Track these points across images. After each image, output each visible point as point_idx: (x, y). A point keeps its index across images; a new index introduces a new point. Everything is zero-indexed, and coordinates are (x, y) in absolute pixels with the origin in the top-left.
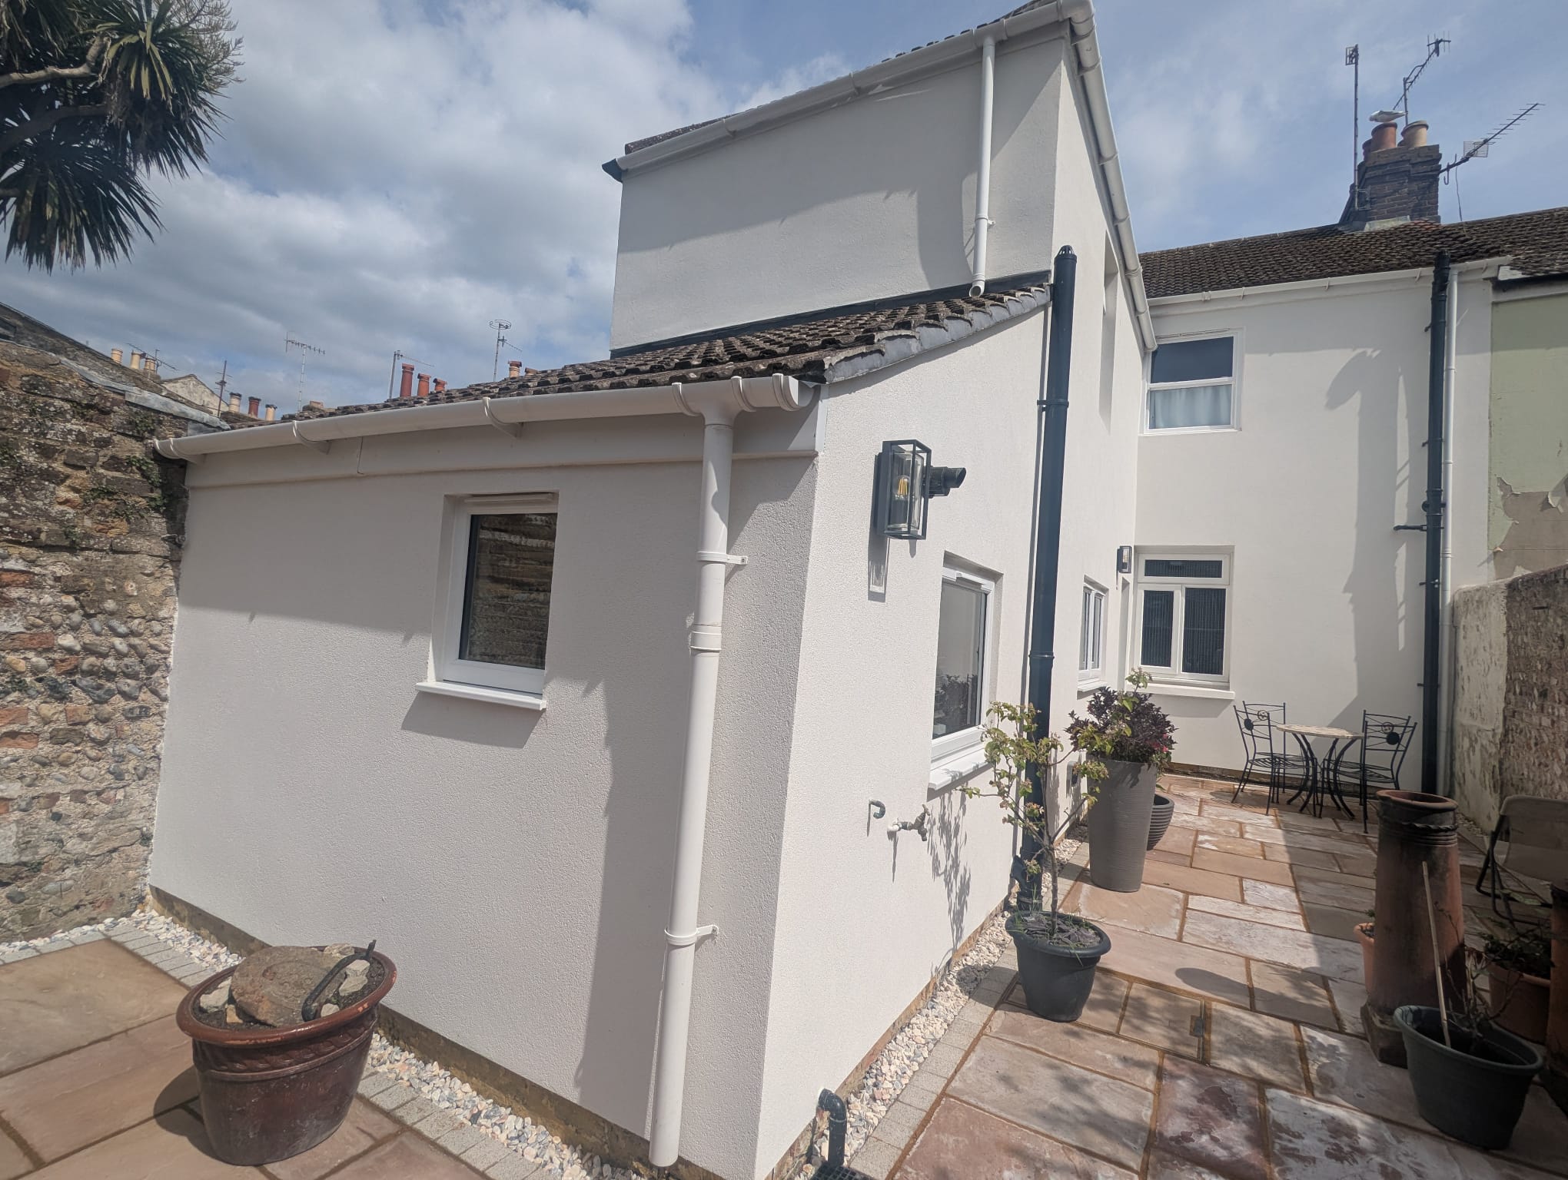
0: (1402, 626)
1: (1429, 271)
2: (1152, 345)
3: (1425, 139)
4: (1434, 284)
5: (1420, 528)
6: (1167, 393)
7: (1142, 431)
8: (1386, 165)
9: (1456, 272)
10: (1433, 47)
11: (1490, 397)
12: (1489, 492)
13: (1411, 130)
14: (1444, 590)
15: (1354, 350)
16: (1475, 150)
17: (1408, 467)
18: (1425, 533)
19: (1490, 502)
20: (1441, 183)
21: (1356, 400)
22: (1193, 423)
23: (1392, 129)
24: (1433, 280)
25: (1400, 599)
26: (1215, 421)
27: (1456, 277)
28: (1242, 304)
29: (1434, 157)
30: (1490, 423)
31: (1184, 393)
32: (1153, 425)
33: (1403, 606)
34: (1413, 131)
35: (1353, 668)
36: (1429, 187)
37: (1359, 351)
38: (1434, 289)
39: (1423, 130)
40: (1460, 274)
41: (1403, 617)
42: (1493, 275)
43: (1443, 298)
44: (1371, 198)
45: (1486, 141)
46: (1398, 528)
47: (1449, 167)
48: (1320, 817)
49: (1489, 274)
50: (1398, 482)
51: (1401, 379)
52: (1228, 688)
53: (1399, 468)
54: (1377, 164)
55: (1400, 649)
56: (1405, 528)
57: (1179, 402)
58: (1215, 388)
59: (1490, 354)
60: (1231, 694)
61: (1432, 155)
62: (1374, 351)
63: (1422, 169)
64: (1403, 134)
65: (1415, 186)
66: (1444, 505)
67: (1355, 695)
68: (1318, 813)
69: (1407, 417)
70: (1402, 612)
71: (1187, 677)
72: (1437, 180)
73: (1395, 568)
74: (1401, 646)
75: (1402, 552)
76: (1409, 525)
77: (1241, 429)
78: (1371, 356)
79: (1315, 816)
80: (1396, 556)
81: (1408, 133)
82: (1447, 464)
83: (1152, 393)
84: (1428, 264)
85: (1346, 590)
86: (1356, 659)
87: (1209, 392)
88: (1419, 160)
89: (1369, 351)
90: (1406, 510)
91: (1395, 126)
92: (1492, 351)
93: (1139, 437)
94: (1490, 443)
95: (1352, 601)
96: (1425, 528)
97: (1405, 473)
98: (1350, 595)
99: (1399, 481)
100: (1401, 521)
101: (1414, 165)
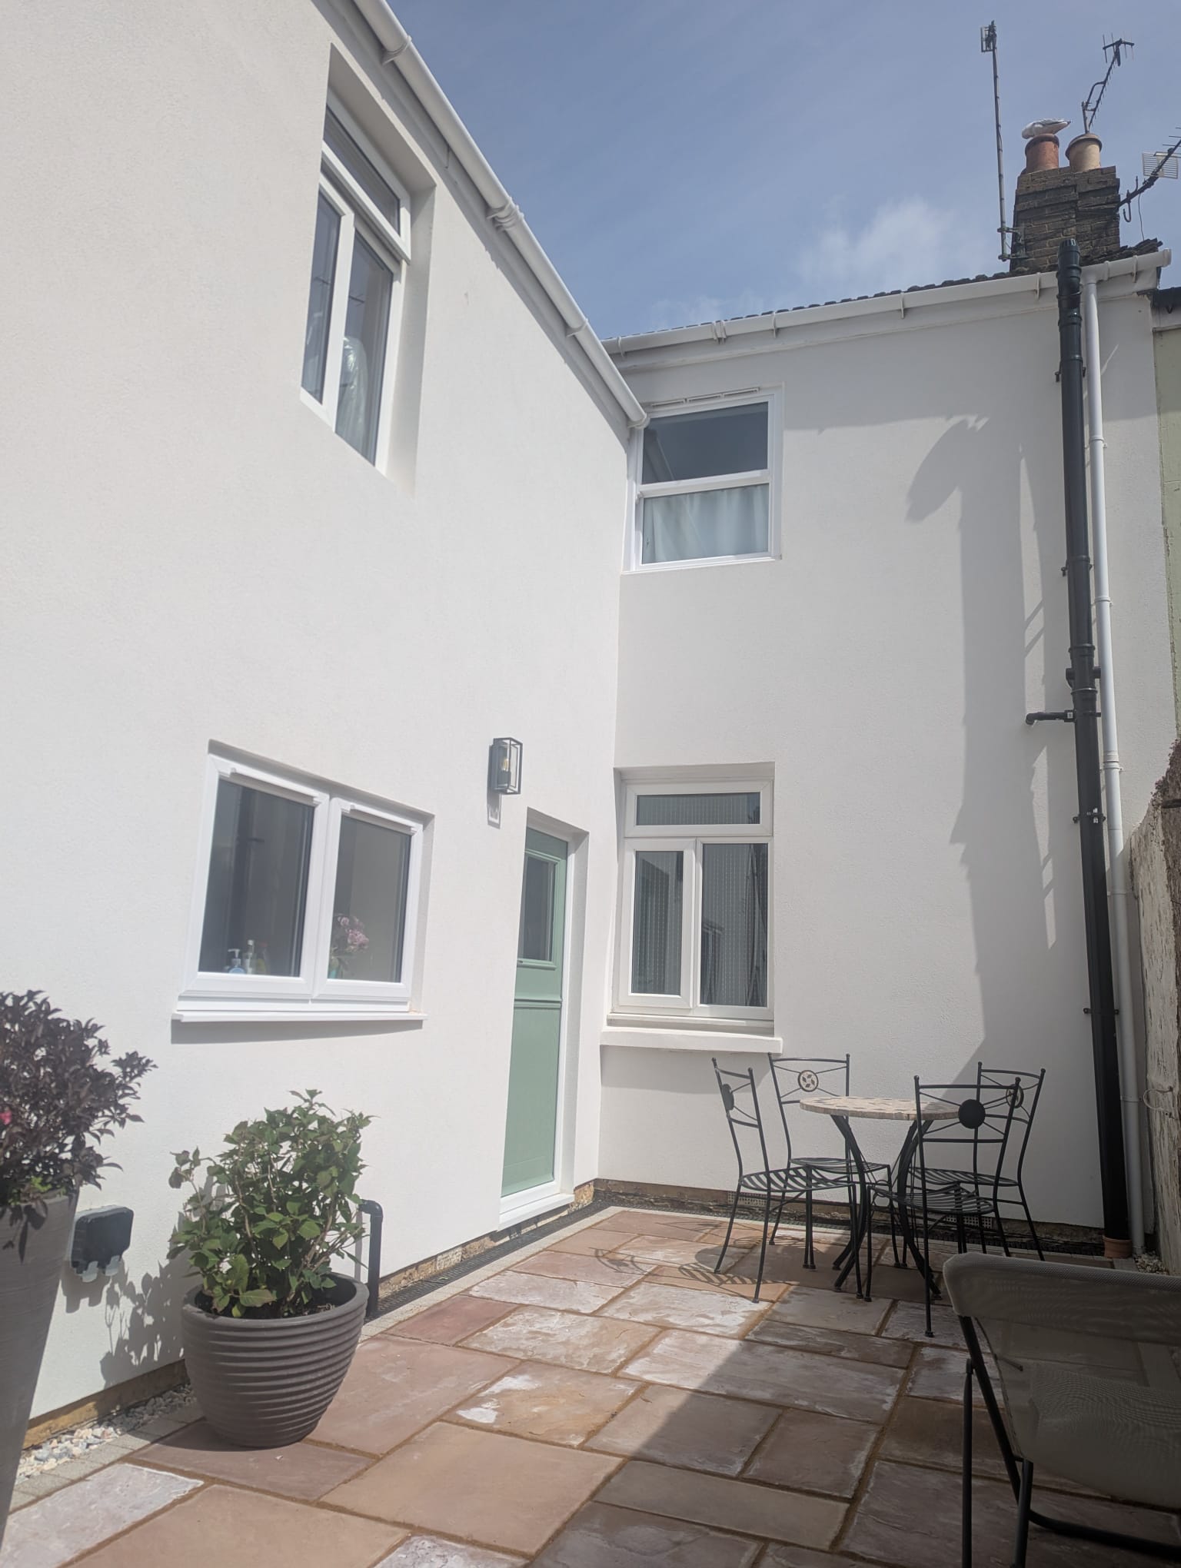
0: (1049, 901)
1: (1050, 279)
2: (641, 417)
3: (1096, 159)
4: (1059, 297)
5: (1063, 716)
6: (668, 499)
7: (627, 566)
8: (1044, 192)
9: (1093, 280)
10: (1111, 51)
11: (1163, 486)
12: (1173, 650)
13: (1077, 148)
14: (1111, 829)
15: (949, 417)
16: (1160, 167)
17: (1041, 611)
18: (1072, 724)
19: (1175, 668)
20: (1122, 221)
21: (954, 502)
22: (713, 552)
23: (1051, 144)
24: (1057, 292)
25: (1044, 850)
26: (746, 547)
27: (1093, 288)
28: (777, 345)
29: (1110, 184)
30: (1165, 530)
31: (697, 499)
32: (650, 556)
33: (1050, 864)
34: (1078, 148)
35: (972, 985)
36: (1106, 227)
37: (955, 420)
38: (1060, 305)
39: (1095, 148)
40: (1099, 282)
41: (1049, 888)
42: (1150, 286)
43: (1075, 320)
44: (1026, 241)
45: (1171, 152)
46: (1031, 719)
47: (1130, 196)
48: (869, 1300)
49: (1144, 284)
50: (1027, 642)
51: (1023, 461)
52: (770, 1032)
53: (1027, 615)
54: (1031, 190)
55: (1050, 944)
56: (1041, 717)
57: (691, 515)
58: (746, 490)
59: (1156, 416)
60: (776, 1043)
61: (1107, 180)
62: (977, 421)
63: (1093, 200)
64: (1068, 154)
65: (1087, 226)
66: (1099, 673)
67: (980, 1037)
68: (864, 1293)
69: (1036, 527)
70: (1048, 875)
71: (705, 1013)
72: (1116, 218)
73: (1032, 794)
74: (1051, 938)
75: (1042, 763)
76: (1049, 712)
77: (781, 557)
78: (974, 428)
79: (860, 1296)
80: (1032, 772)
81: (1073, 153)
82: (1100, 602)
83: (644, 501)
84: (1051, 269)
85: (954, 839)
86: (979, 969)
87: (736, 496)
88: (1090, 188)
89: (971, 420)
90: (1043, 688)
91: (1056, 141)
92: (1159, 414)
93: (622, 577)
94: (1168, 565)
95: (965, 859)
96: (1070, 715)
97: (1038, 623)
98: (961, 848)
99: (1029, 637)
100: (1036, 706)
101: (1082, 194)
